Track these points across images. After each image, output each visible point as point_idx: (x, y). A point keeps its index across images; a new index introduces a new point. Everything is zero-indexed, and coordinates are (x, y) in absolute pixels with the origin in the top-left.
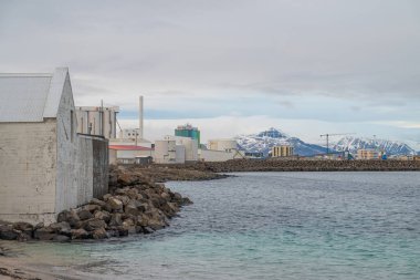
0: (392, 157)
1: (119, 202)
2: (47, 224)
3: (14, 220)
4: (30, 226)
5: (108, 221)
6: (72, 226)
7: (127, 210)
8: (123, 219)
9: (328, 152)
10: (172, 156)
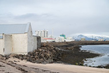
0: (106, 40)
1: (41, 50)
2: (26, 55)
3: (19, 54)
4: (22, 55)
5: (38, 54)
6: (31, 55)
7: (42, 52)
8: (42, 53)
9: (93, 39)
10: (59, 40)
